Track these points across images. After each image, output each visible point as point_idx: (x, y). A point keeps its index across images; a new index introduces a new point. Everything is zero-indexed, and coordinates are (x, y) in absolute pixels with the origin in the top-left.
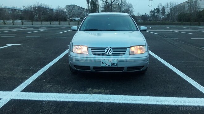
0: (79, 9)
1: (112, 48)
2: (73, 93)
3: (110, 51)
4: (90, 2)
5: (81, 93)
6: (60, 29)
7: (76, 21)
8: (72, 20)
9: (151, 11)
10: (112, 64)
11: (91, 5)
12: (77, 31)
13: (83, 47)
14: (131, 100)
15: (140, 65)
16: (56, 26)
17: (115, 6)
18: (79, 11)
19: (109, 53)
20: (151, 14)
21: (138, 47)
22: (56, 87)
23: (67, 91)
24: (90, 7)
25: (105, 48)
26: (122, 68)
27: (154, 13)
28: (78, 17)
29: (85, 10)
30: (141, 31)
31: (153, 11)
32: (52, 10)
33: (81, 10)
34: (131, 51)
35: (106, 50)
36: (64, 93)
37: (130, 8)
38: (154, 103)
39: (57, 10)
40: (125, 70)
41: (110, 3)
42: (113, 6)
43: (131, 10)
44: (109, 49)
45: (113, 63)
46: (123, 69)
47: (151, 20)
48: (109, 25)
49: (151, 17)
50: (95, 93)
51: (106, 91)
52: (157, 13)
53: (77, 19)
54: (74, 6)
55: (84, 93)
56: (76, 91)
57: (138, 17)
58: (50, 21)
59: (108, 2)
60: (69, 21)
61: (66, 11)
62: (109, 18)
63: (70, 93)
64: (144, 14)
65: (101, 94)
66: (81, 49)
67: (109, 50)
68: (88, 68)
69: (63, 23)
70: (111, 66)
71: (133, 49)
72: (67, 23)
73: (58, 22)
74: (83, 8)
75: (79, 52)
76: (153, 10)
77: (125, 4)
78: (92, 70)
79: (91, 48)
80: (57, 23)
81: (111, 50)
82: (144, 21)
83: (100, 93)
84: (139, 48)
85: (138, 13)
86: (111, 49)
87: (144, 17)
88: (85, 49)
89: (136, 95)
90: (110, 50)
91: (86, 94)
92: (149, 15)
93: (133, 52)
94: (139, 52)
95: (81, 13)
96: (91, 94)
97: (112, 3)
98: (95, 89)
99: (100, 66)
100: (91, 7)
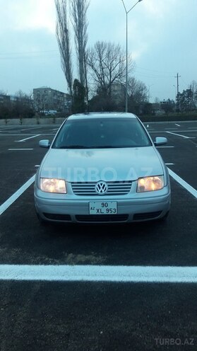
0: (54, 94)
1: (107, 182)
2: (42, 264)
3: (103, 188)
4: (73, 83)
5: (55, 264)
6: (22, 132)
7: (50, 116)
8: (43, 115)
9: (179, 94)
10: (108, 210)
11: (75, 88)
12: (49, 147)
13: (57, 181)
14: (140, 275)
15: (156, 210)
16: (16, 126)
17: (116, 88)
18: (55, 98)
19: (101, 192)
20: (177, 100)
21: (152, 178)
22: (13, 253)
23: (32, 260)
24: (73, 92)
25: (96, 183)
26: (125, 216)
27: (184, 98)
28: (53, 109)
29: (65, 96)
30: (156, 145)
31: (182, 95)
32: (8, 97)
33: (59, 97)
34: (139, 185)
35: (97, 186)
36: (27, 264)
37: (142, 90)
38: (179, 280)
39: (17, 98)
40: (130, 219)
41: (108, 82)
42: (112, 87)
43: (144, 94)
44: (101, 184)
45: (109, 208)
46: (127, 218)
47: (178, 111)
48: (102, 137)
49: (178, 104)
50: (80, 263)
51: (98, 259)
52: (188, 97)
53: (52, 112)
54: (46, 90)
55: (61, 264)
56: (47, 259)
57: (156, 104)
58: (5, 118)
59: (104, 82)
60: (37, 118)
61: (33, 99)
62: (102, 125)
63: (37, 263)
64: (166, 100)
65: (90, 264)
66: (54, 184)
67: (101, 187)
68: (67, 217)
69: (27, 120)
70: (105, 213)
71: (142, 182)
72: (34, 120)
73: (19, 120)
74: (61, 93)
75: (51, 189)
76: (181, 93)
77: (133, 85)
78: (74, 220)
79: (73, 183)
80: (17, 121)
81: (106, 186)
82: (166, 112)
83: (87, 263)
84: (153, 180)
85: (157, 99)
86: (105, 183)
87: (167, 106)
88: (61, 185)
89: (150, 265)
90: (104, 185)
91: (63, 264)
92: (176, 102)
93: (142, 188)
94: (153, 187)
95: (58, 102)
96: (72, 264)
97: (111, 82)
98: (79, 255)
99: (87, 214)
100: (75, 92)
